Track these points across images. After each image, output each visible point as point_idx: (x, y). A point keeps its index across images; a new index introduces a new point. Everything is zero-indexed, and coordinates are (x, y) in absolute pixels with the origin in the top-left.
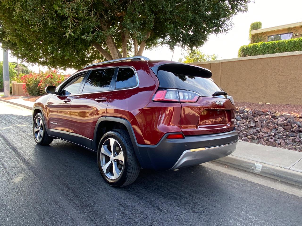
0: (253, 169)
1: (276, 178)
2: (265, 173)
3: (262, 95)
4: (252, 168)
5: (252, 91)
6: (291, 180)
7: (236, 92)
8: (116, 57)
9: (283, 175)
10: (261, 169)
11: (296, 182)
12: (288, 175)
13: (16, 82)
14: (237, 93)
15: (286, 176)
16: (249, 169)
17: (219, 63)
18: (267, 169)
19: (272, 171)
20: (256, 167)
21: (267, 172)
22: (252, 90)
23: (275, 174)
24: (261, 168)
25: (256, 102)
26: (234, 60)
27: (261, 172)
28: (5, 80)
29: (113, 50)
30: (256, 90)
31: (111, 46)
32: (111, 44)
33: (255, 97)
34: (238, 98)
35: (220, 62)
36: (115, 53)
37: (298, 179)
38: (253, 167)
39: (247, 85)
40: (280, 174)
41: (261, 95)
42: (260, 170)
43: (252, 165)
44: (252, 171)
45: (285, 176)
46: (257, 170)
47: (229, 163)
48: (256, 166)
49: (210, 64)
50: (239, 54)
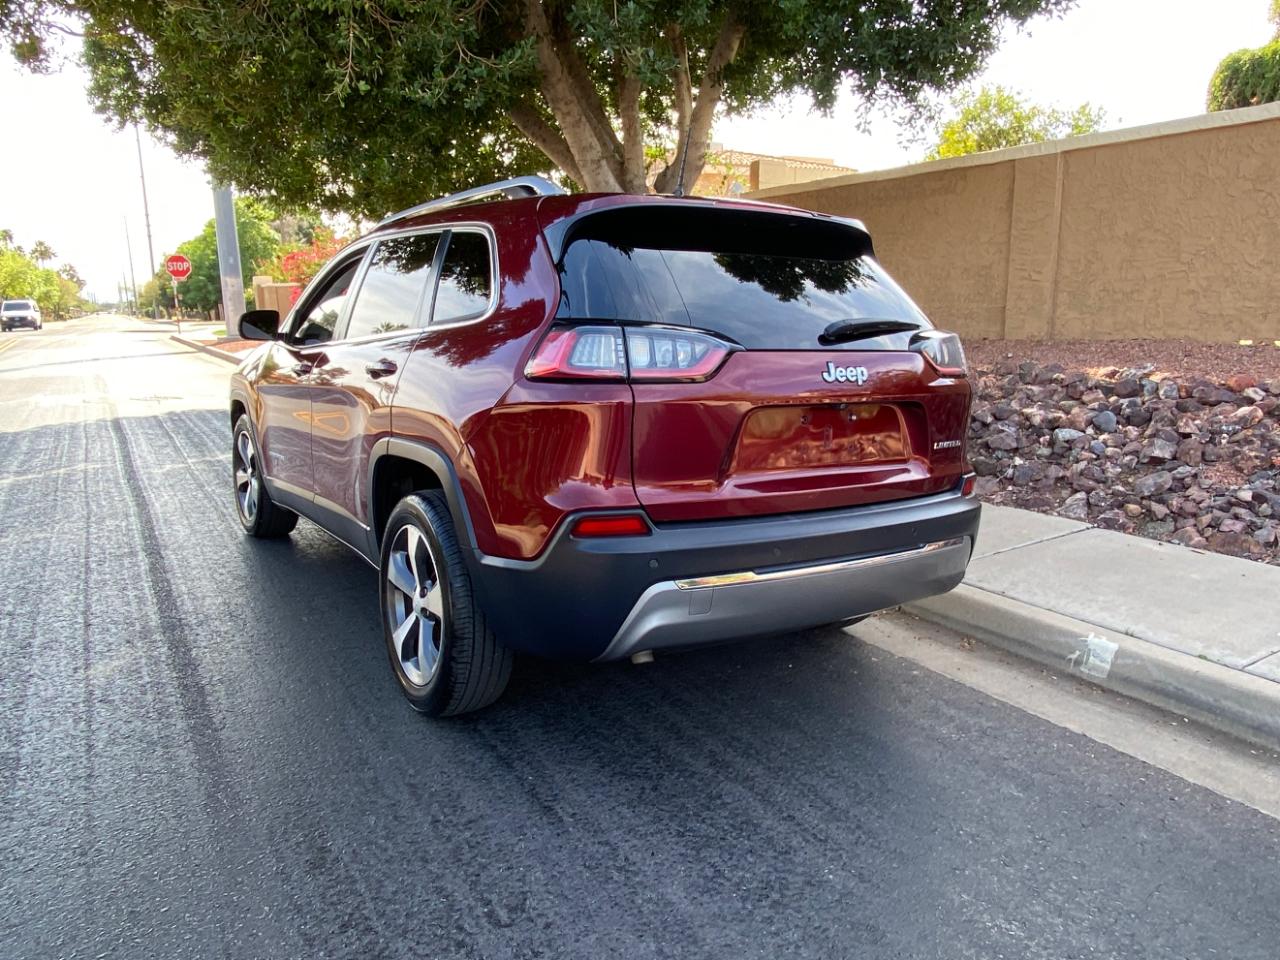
0: (1078, 663)
1: (1172, 706)
2: (1127, 681)
3: (1253, 305)
4: (1074, 656)
5: (1204, 284)
6: (1236, 719)
7: (1132, 292)
8: (593, 161)
9: (1203, 697)
10: (1113, 664)
11: (1259, 729)
12: (1226, 698)
13: (270, 278)
14: (1135, 295)
15: (1215, 700)
16: (1062, 657)
17: (1056, 154)
18: (1138, 662)
19: (1156, 674)
20: (1090, 650)
21: (1134, 675)
22: (1207, 278)
23: (1171, 688)
24: (1109, 657)
25: (1226, 337)
26: (1123, 139)
27: (1111, 675)
28: (225, 275)
29: (577, 130)
30: (1226, 280)
31: (568, 113)
32: (566, 104)
33: (1221, 315)
34: (1141, 322)
35: (1059, 151)
36: (584, 143)
37: (1269, 719)
38: (1078, 653)
39: (1185, 257)
40: (1189, 690)
41: (1248, 304)
42: (1108, 667)
43: (1071, 641)
44: (1071, 669)
45: (1211, 700)
46: (1094, 668)
47: (981, 628)
48: (1091, 647)
49: (1014, 160)
50: (1215, 98)
